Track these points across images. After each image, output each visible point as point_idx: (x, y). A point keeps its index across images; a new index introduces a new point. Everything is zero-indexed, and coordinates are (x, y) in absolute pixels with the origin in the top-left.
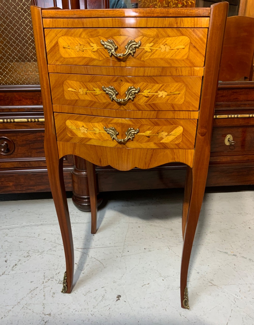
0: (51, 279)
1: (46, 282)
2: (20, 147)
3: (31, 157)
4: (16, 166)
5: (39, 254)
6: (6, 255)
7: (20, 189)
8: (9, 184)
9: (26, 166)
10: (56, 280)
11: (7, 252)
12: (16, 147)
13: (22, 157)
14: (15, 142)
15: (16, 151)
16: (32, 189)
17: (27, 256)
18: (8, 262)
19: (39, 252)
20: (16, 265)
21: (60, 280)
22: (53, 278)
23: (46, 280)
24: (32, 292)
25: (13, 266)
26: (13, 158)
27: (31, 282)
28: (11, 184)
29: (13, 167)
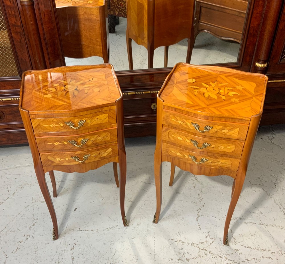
0: (37, 201)
1: (34, 202)
2: (8, 116)
3: (16, 121)
4: (6, 127)
5: (28, 185)
6: (8, 187)
7: (11, 143)
8: (3, 139)
9: (13, 127)
10: (40, 201)
11: (8, 185)
12: (5, 115)
13: (10, 122)
14: (4, 113)
15: (5, 118)
16: (18, 142)
17: (21, 187)
18: (9, 191)
19: (28, 184)
20: (15, 193)
21: (42, 201)
22: (38, 200)
23: (34, 201)
24: (26, 208)
25: (13, 194)
26: (3, 122)
27: (25, 203)
28: (4, 139)
29: (4, 128)
